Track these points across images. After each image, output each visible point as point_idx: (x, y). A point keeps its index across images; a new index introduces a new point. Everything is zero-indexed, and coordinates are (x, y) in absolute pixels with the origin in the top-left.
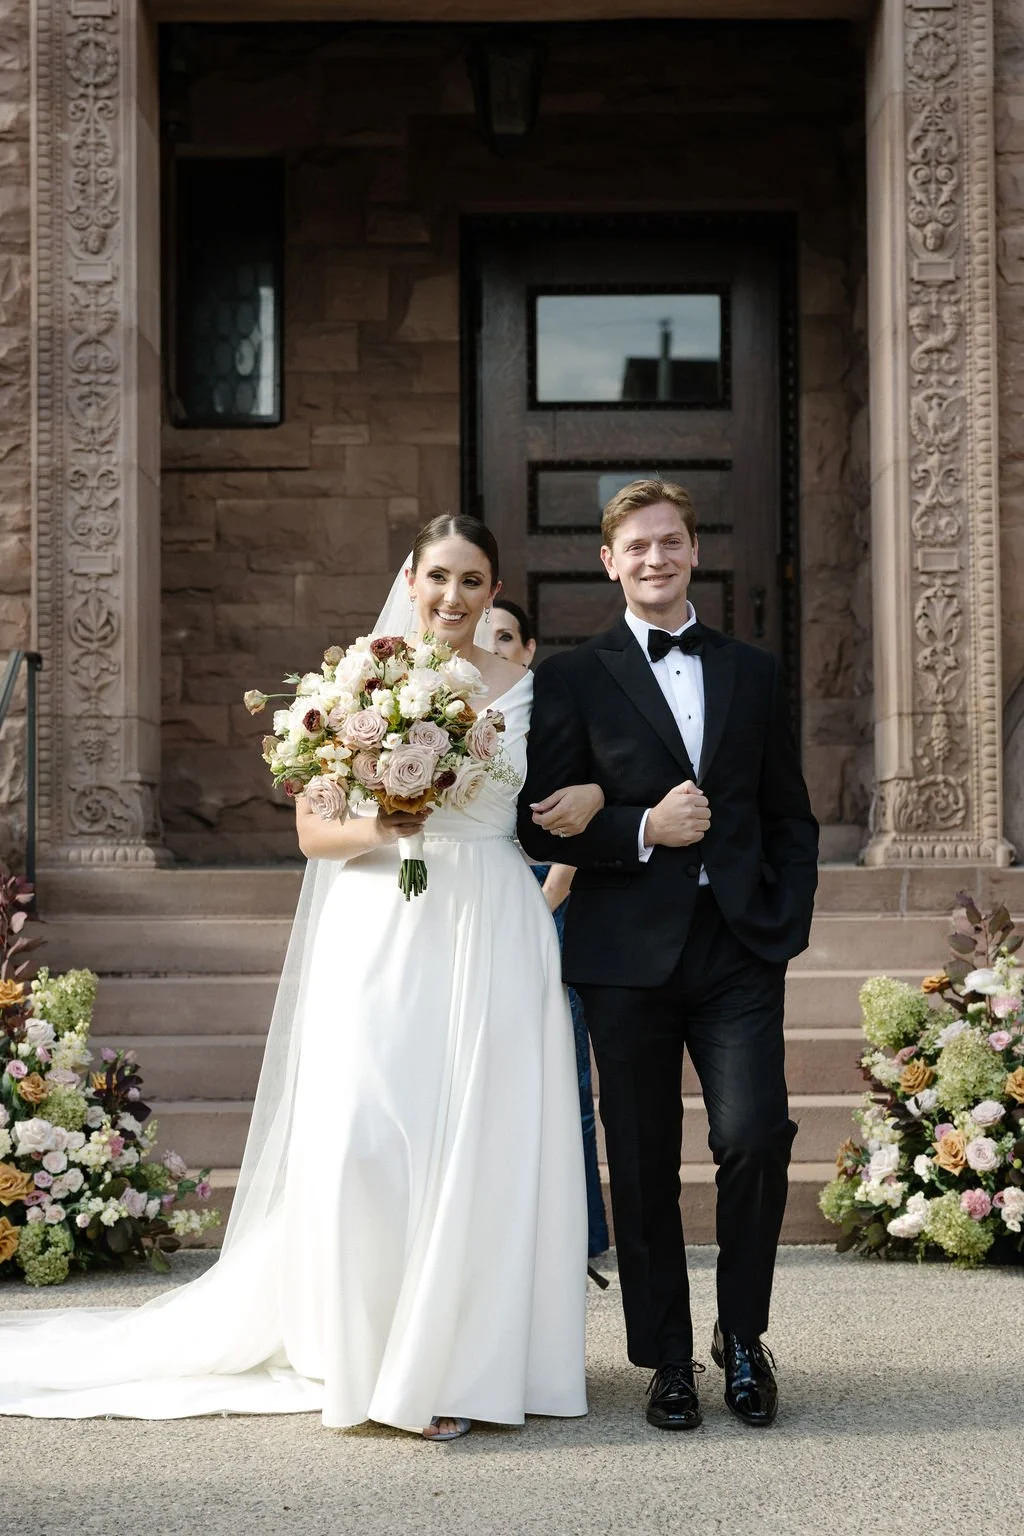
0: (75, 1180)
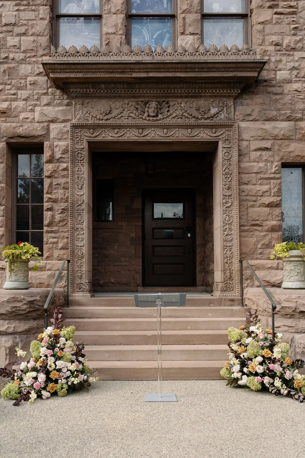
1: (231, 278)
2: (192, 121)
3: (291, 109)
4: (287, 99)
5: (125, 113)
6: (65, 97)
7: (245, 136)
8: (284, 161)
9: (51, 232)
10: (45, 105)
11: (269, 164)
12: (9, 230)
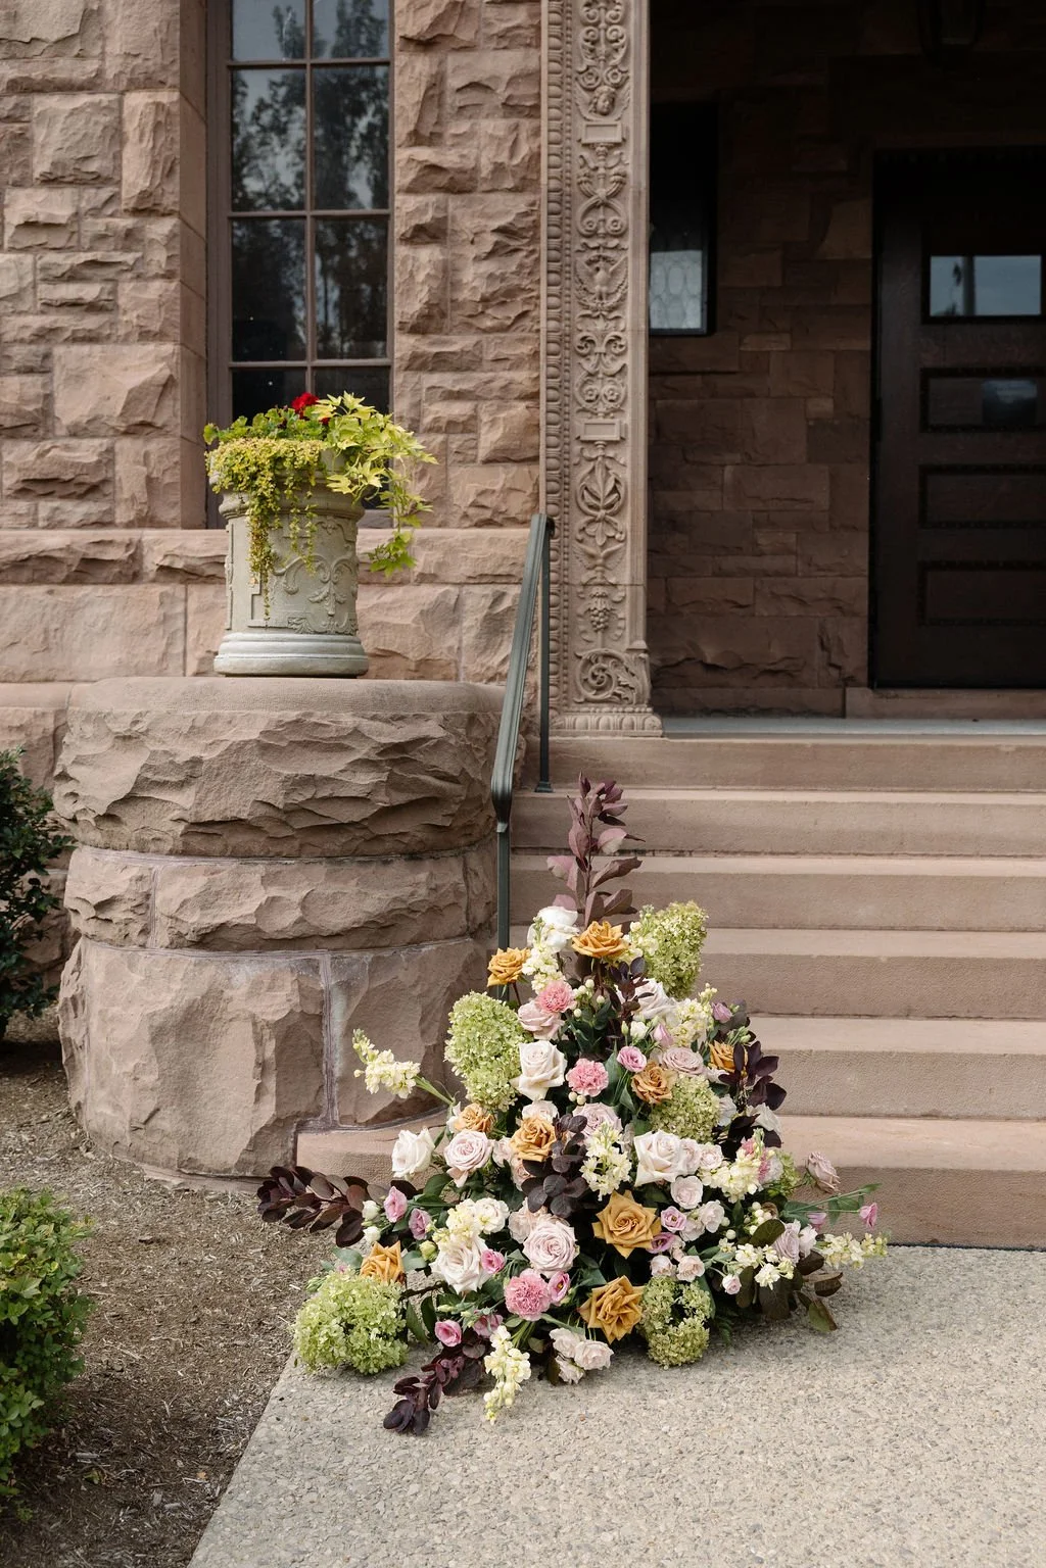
0: (713, 1215)
9: (439, 362)
12: (198, 360)
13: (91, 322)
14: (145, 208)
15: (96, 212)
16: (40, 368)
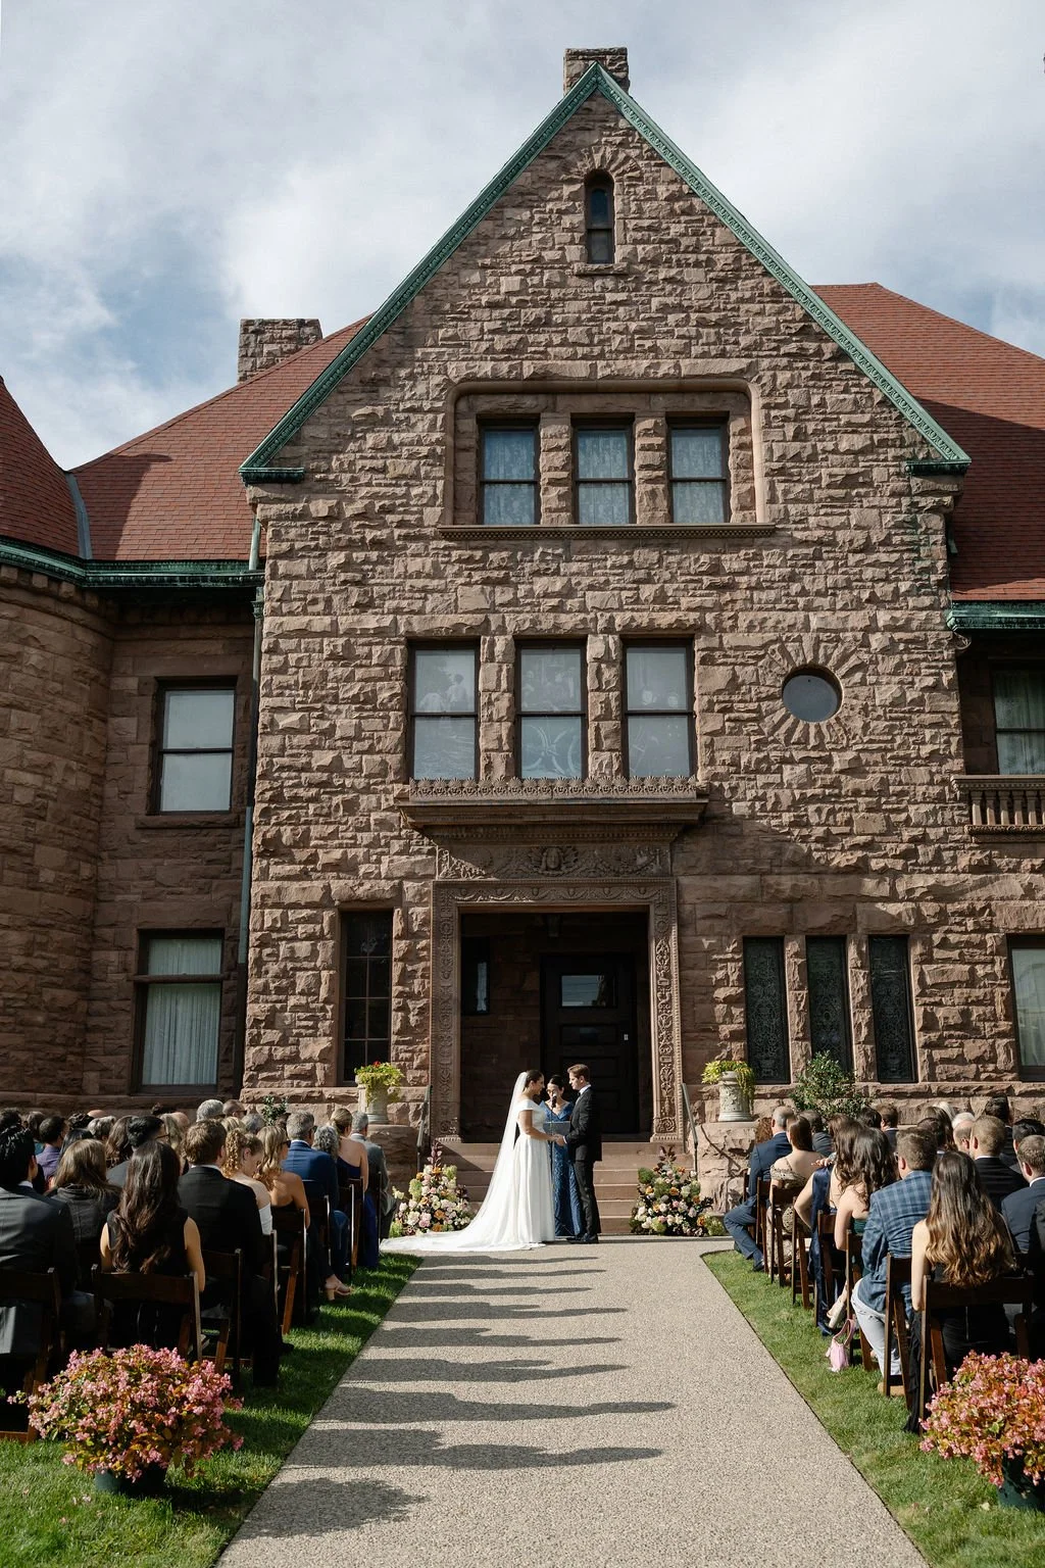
1: (672, 1112)
2: (611, 878)
3: (754, 858)
4: (748, 843)
5: (513, 866)
6: (426, 840)
7: (689, 897)
8: (746, 934)
9: (404, 1043)
10: (397, 854)
11: (724, 938)
12: (338, 1040)
13: (311, 1031)
14: (326, 1001)
15: (313, 1002)
16: (297, 1044)
